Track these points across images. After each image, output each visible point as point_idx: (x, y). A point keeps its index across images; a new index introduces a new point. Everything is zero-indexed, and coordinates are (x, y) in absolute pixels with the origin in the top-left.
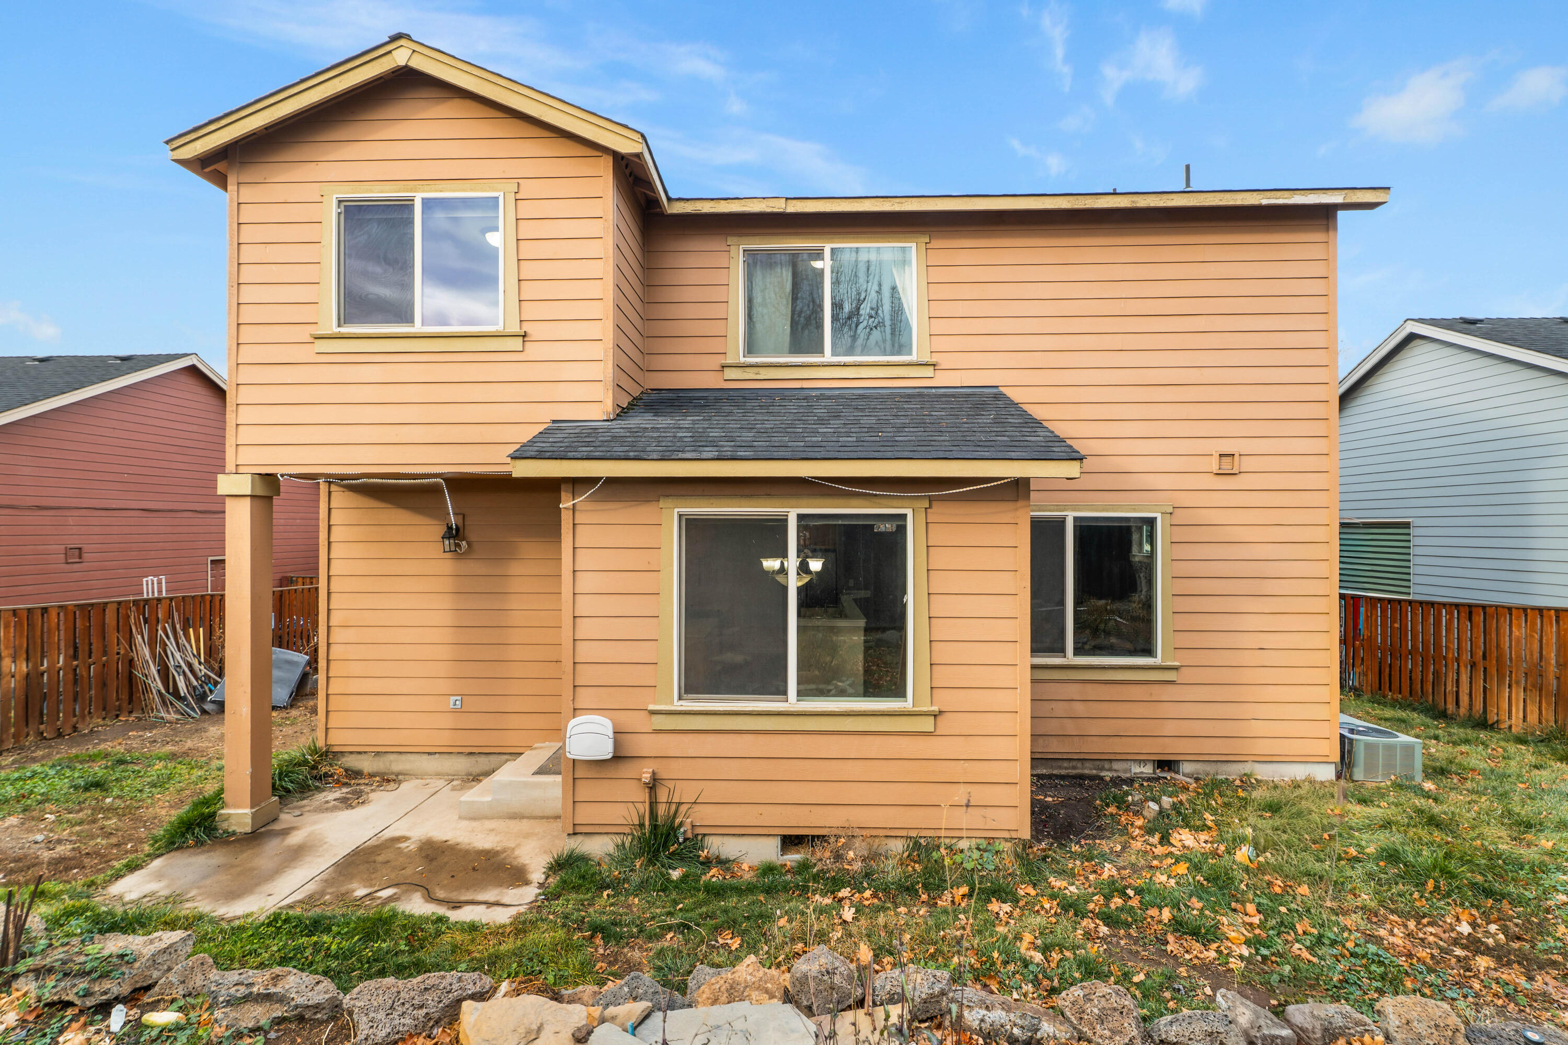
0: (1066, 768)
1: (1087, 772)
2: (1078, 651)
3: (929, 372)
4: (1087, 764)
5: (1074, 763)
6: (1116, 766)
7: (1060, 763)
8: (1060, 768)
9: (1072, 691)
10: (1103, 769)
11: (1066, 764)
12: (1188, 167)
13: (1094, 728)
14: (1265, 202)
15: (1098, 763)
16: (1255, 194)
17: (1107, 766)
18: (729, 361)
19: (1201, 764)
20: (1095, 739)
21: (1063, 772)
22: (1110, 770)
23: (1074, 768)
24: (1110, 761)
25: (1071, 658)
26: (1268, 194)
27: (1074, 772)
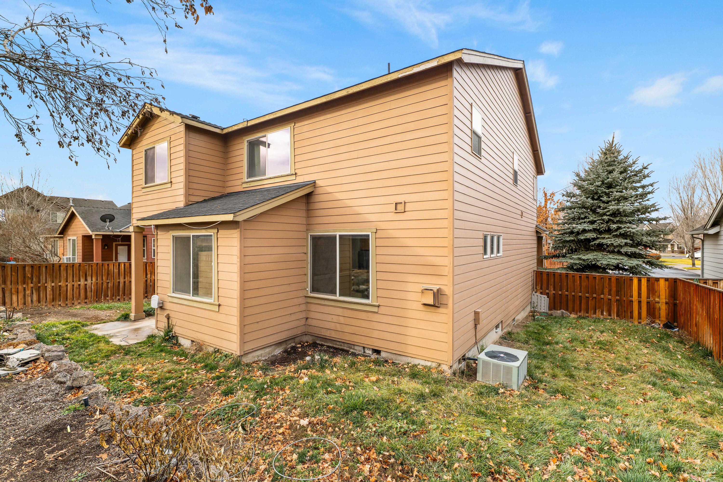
0: (338, 345)
1: (345, 348)
2: (341, 295)
3: (293, 177)
4: (346, 345)
5: (341, 343)
6: (356, 348)
7: (336, 342)
8: (336, 344)
9: (339, 311)
10: (351, 348)
11: (338, 343)
12: (389, 64)
13: (347, 329)
14: (400, 76)
15: (349, 345)
16: (396, 73)
17: (353, 347)
18: (243, 181)
19: (389, 354)
20: (347, 334)
21: (337, 347)
22: (354, 349)
23: (341, 346)
24: (354, 345)
25: (338, 297)
26: (402, 71)
27: (341, 347)
